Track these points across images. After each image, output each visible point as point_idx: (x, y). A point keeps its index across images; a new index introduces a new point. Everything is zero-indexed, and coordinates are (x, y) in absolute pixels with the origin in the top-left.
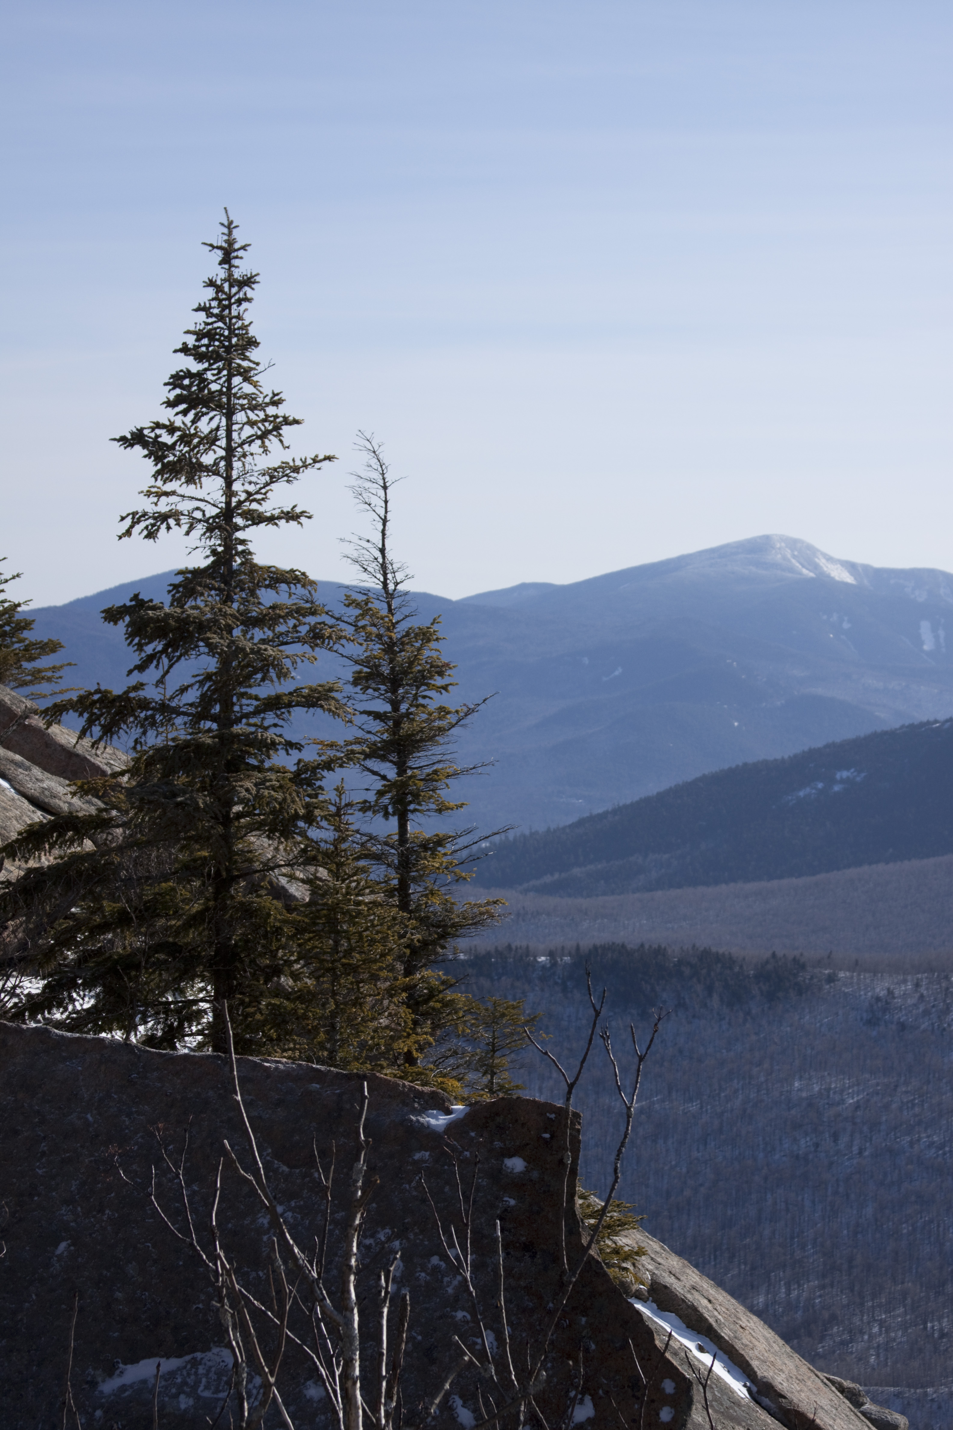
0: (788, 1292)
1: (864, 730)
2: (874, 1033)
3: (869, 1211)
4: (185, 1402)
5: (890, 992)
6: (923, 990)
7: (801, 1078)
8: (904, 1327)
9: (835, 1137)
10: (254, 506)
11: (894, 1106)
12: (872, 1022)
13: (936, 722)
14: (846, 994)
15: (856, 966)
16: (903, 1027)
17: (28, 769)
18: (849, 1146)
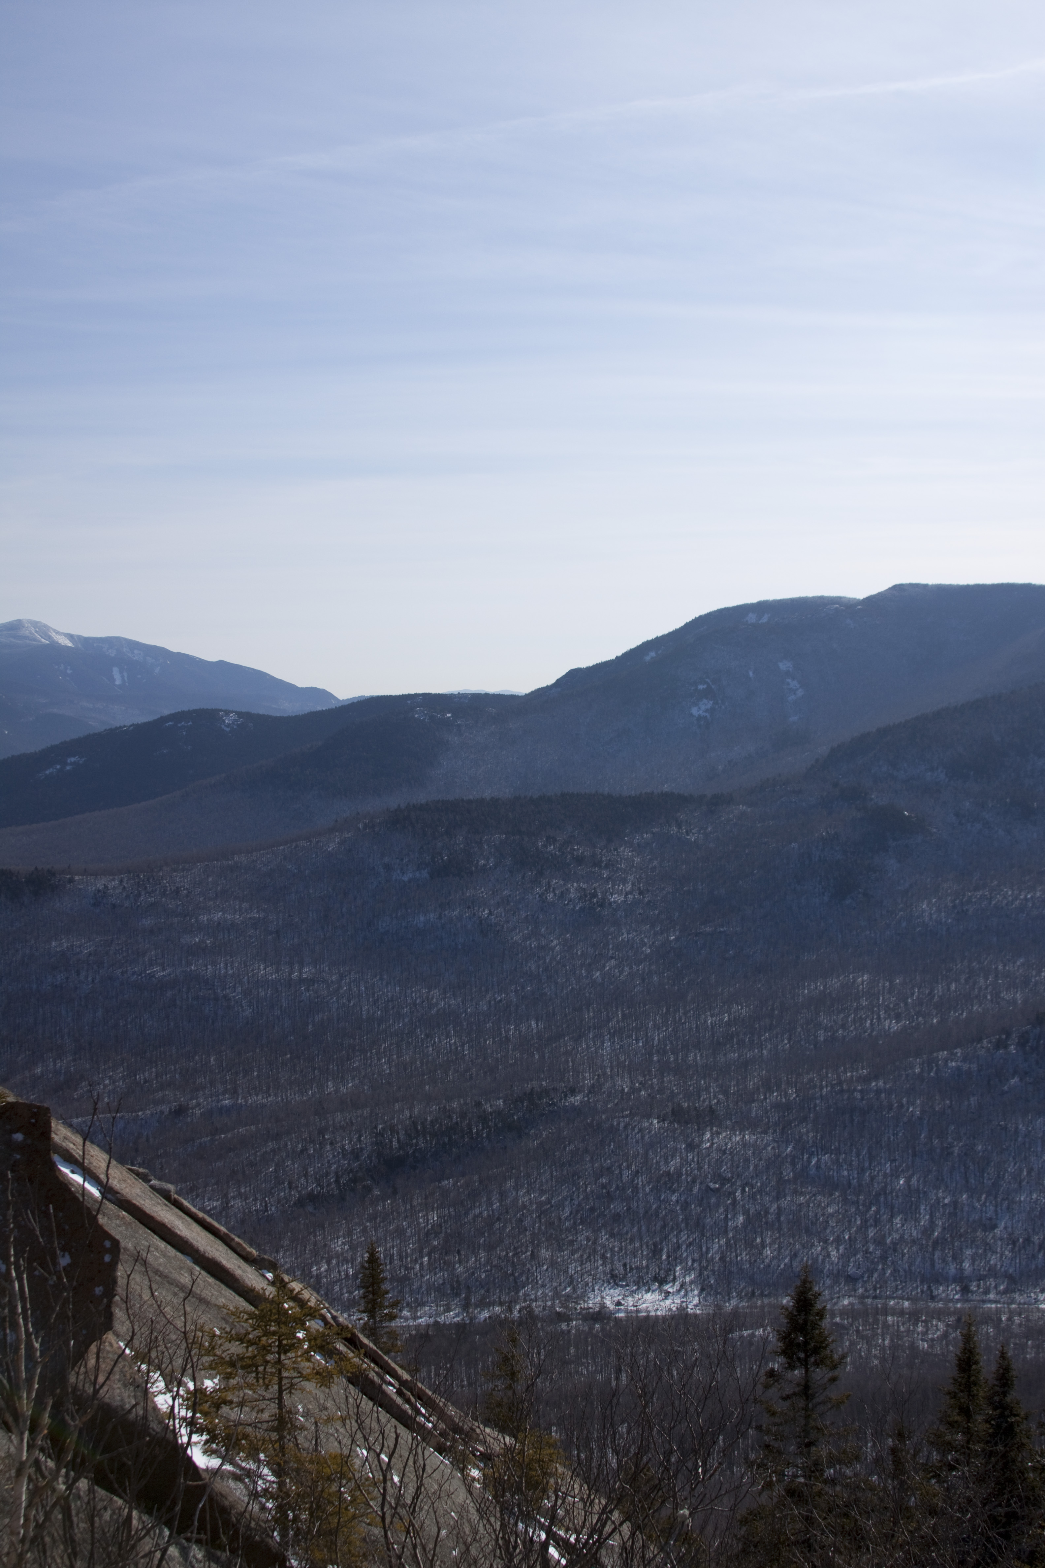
0: (55, 1065)
1: (83, 733)
2: (98, 911)
3: (99, 1014)
5: (106, 886)
6: (125, 884)
7: (56, 940)
8: (123, 1078)
9: (78, 973)
11: (111, 953)
12: (96, 904)
13: (125, 726)
14: (80, 889)
15: (85, 872)
16: (114, 906)
18: (87, 977)
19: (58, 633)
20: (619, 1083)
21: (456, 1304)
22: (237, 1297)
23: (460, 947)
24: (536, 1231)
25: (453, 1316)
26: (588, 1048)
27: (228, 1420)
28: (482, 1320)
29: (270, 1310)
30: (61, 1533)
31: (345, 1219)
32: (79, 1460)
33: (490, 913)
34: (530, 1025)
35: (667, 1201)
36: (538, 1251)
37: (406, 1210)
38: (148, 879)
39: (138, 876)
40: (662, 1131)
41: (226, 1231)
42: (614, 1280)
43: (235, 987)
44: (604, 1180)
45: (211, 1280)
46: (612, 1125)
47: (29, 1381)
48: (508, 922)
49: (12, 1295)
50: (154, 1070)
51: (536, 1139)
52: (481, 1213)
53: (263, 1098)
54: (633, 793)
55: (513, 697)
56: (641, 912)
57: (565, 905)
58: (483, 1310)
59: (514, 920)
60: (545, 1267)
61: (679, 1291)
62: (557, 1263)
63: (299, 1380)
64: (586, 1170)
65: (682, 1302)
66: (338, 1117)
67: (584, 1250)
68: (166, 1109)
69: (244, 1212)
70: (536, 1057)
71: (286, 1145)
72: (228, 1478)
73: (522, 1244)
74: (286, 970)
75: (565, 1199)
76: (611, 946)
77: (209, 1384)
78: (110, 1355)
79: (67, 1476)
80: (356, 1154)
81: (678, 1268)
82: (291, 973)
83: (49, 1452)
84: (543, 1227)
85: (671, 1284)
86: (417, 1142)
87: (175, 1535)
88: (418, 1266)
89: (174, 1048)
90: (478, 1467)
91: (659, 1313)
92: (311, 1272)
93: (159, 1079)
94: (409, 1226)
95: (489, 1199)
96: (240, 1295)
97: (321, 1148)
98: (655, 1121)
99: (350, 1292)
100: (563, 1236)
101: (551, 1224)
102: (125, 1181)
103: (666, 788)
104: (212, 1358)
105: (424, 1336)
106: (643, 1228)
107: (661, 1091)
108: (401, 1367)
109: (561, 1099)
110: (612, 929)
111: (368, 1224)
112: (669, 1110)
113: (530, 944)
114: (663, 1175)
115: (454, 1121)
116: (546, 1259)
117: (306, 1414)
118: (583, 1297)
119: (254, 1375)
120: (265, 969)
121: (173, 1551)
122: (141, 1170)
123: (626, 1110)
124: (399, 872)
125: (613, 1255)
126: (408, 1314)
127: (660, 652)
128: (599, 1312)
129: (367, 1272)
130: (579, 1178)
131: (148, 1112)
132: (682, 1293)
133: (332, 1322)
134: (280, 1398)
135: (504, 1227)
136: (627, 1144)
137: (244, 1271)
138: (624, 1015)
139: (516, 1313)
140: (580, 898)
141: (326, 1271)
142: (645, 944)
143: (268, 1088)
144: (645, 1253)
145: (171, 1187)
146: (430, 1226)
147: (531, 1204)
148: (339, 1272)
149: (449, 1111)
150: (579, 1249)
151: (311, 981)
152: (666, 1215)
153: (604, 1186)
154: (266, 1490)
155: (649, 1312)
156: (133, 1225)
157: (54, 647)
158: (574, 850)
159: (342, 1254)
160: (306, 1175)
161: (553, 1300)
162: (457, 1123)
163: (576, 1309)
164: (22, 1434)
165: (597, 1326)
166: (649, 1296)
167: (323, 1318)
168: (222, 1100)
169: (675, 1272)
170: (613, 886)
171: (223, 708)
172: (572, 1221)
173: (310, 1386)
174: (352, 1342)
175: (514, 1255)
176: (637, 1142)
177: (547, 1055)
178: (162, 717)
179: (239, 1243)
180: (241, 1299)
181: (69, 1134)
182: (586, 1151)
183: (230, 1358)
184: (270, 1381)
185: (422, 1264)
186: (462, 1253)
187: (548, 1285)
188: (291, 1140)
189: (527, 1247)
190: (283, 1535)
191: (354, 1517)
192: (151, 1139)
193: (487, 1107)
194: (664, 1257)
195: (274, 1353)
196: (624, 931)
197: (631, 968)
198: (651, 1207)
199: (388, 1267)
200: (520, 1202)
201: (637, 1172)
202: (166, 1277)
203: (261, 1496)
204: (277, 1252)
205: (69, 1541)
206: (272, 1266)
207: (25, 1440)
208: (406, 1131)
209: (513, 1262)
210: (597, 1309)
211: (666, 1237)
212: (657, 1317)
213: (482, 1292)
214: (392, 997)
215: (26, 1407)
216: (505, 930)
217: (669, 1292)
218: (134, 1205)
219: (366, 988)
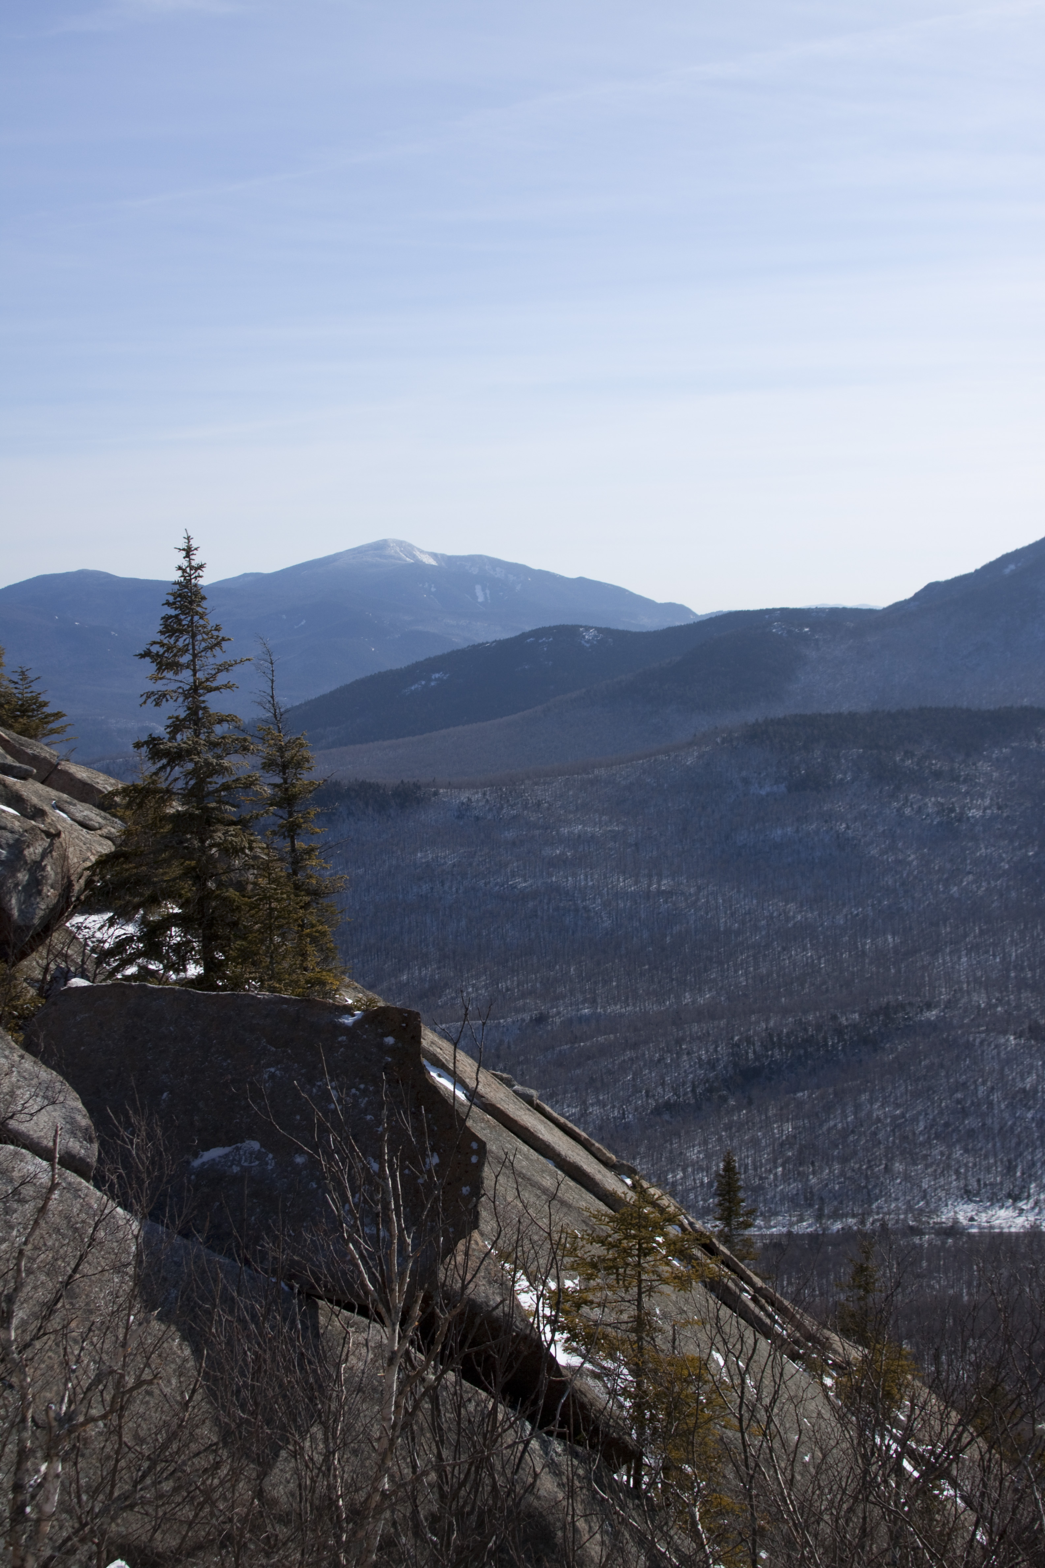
0: (420, 973)
1: (447, 650)
2: (461, 823)
3: (463, 923)
4: (236, 1169)
5: (469, 799)
6: (487, 797)
7: (421, 851)
8: (486, 986)
9: (443, 883)
10: (208, 683)
11: (474, 864)
12: (460, 817)
13: (487, 643)
14: (444, 802)
15: (449, 786)
16: (477, 818)
17: (75, 805)
18: (451, 888)
19: (422, 552)
20: (975, 998)
21: (809, 1215)
22: (597, 1201)
23: (817, 861)
24: (890, 1145)
25: (806, 1227)
26: (944, 963)
27: (589, 1320)
28: (835, 1231)
29: (631, 1215)
30: (429, 1419)
31: (701, 1128)
32: (447, 1352)
33: (848, 828)
34: (886, 940)
35: (1022, 1118)
36: (892, 1164)
37: (761, 1121)
38: (510, 792)
39: (501, 789)
40: (1018, 1048)
41: (587, 1137)
42: (968, 1195)
43: (594, 898)
44: (959, 1095)
45: (572, 1183)
46: (968, 1041)
47: (402, 1274)
48: (865, 836)
49: (385, 1191)
50: (515, 978)
51: (892, 1053)
52: (835, 1125)
53: (621, 1008)
54: (992, 707)
55: (871, 612)
56: (1000, 827)
57: (922, 820)
58: (836, 1221)
59: (872, 834)
60: (898, 1181)
61: (1033, 1208)
62: (910, 1177)
63: (657, 1283)
64: (941, 1085)
65: (1036, 1219)
66: (695, 1028)
67: (938, 1165)
68: (527, 1017)
69: (602, 1119)
70: (893, 971)
71: (644, 1054)
72: (587, 1376)
73: (876, 1157)
74: (645, 882)
75: (919, 1113)
76: (968, 861)
77: (568, 1284)
78: (476, 1253)
79: (435, 1367)
80: (712, 1065)
81: (1033, 1185)
82: (650, 885)
83: (419, 1343)
84: (897, 1141)
85: (1025, 1202)
86: (773, 1054)
87: (536, 1429)
88: (772, 1176)
89: (535, 957)
90: (832, 1377)
91: (1013, 1230)
92: (667, 1179)
93: (521, 988)
94: (764, 1136)
95: (843, 1112)
96: (600, 1200)
97: (678, 1058)
98: (1012, 1038)
99: (705, 1200)
100: (917, 1150)
101: (905, 1138)
102: (489, 1085)
103: (1026, 702)
104: (572, 1259)
105: (777, 1245)
106: (998, 1144)
107: (1018, 1007)
108: (756, 1274)
109: (917, 1014)
110: (970, 844)
111: (723, 1133)
112: (1026, 1026)
113: (887, 859)
114: (1018, 1092)
115: (810, 1033)
116: (899, 1173)
117: (665, 1316)
118: (936, 1211)
119: (614, 1276)
120: (624, 881)
121: (534, 1444)
122: (505, 1075)
123: (982, 1026)
124: (756, 785)
125: (967, 1171)
126: (762, 1223)
127: (1019, 564)
128: (952, 1227)
129: (724, 1181)
130: (934, 1092)
131: (509, 1020)
132: (1037, 1210)
133: (689, 1228)
134: (639, 1300)
135: (858, 1140)
136: (982, 1060)
137: (604, 1176)
138: (981, 930)
139: (868, 1225)
140: (938, 813)
141: (682, 1179)
142: (1003, 860)
143: (627, 999)
144: (999, 1169)
145: (534, 1093)
146: (784, 1137)
147: (886, 1117)
148: (694, 1180)
149: (805, 1023)
150: (933, 1163)
151: (668, 894)
152: (1021, 1132)
153: (958, 1102)
154: (624, 1389)
155: (1002, 1228)
156: (498, 1128)
157: (418, 567)
158: (932, 764)
159: (698, 1162)
160: (663, 1084)
161: (906, 1213)
162: (812, 1036)
163: (929, 1223)
164: (394, 1324)
165: (950, 1241)
166: (1003, 1213)
167: (681, 1225)
168: (581, 1009)
169: (1029, 1189)
170: (972, 800)
171: (584, 624)
172: (926, 1136)
173: (667, 1289)
174: (710, 1249)
175: (867, 1168)
176: (993, 1058)
177: (903, 970)
178: (523, 634)
179: (599, 1149)
180: (601, 1203)
181: (436, 1039)
182: (942, 1066)
183: (592, 1259)
184: (630, 1284)
185: (776, 1174)
186: (816, 1164)
187: (902, 1199)
188: (649, 1049)
189: (881, 1160)
190: (640, 1434)
191: (710, 1419)
192: (512, 1046)
193: (843, 1021)
194: (1018, 1174)
195: (634, 1256)
196: (982, 846)
197: (989, 883)
198: (1006, 1123)
199: (743, 1176)
200: (875, 1115)
201: (993, 1088)
202: (529, 1179)
203: (620, 1395)
204: (634, 1159)
205: (436, 1428)
206: (631, 1172)
207: (397, 1331)
208: (762, 1043)
209: (867, 1175)
210: (950, 1224)
211: (1021, 1154)
212: (1010, 1234)
213: (836, 1203)
214: (749, 910)
215: (398, 1301)
216: (862, 844)
217: (1023, 1210)
218: (499, 1108)
219: (724, 900)
